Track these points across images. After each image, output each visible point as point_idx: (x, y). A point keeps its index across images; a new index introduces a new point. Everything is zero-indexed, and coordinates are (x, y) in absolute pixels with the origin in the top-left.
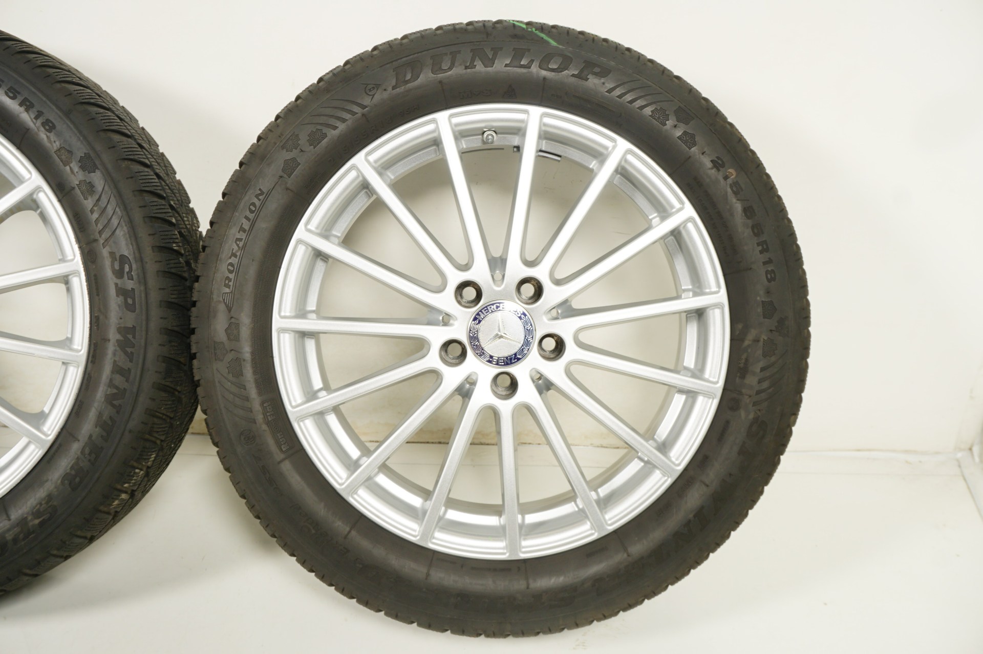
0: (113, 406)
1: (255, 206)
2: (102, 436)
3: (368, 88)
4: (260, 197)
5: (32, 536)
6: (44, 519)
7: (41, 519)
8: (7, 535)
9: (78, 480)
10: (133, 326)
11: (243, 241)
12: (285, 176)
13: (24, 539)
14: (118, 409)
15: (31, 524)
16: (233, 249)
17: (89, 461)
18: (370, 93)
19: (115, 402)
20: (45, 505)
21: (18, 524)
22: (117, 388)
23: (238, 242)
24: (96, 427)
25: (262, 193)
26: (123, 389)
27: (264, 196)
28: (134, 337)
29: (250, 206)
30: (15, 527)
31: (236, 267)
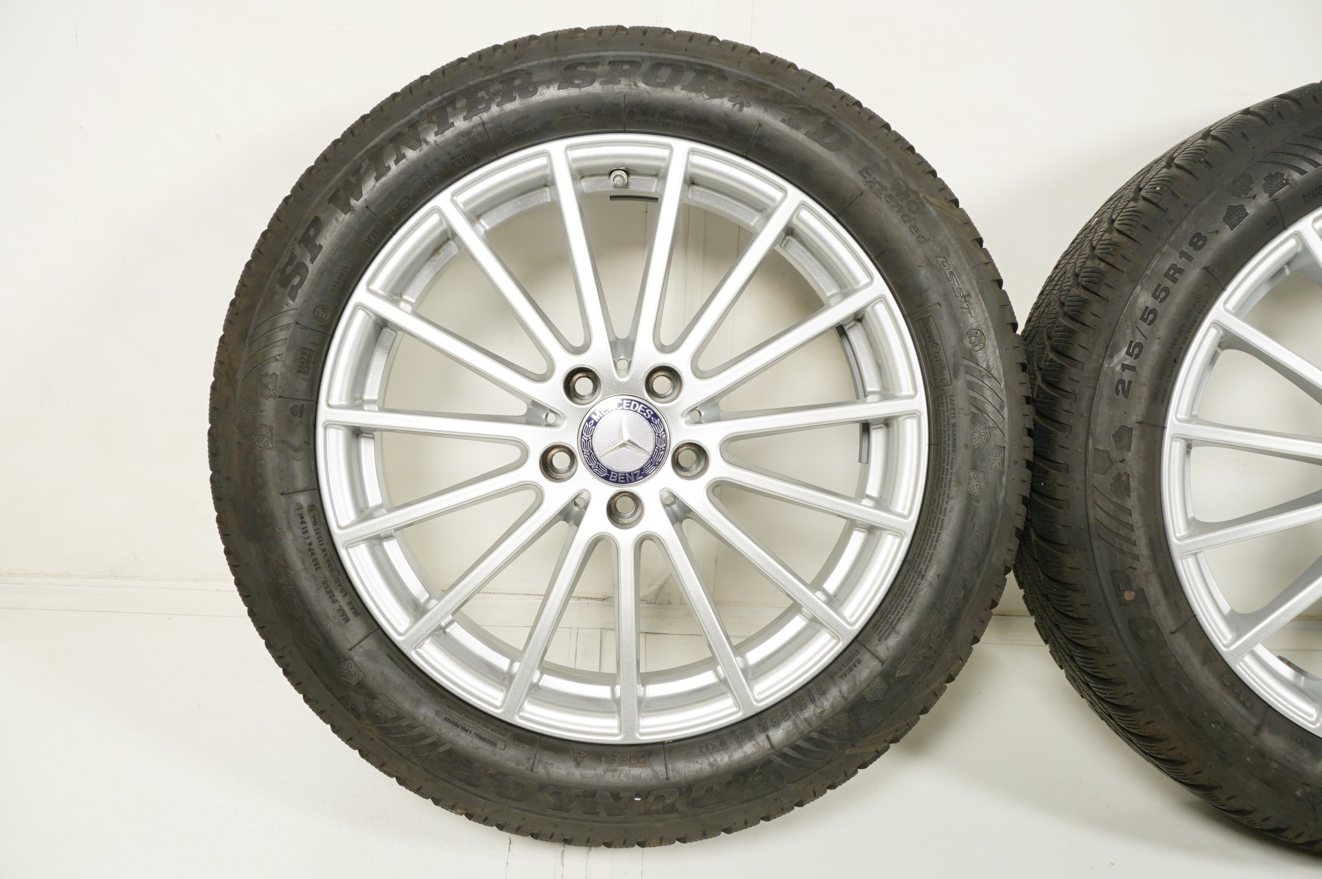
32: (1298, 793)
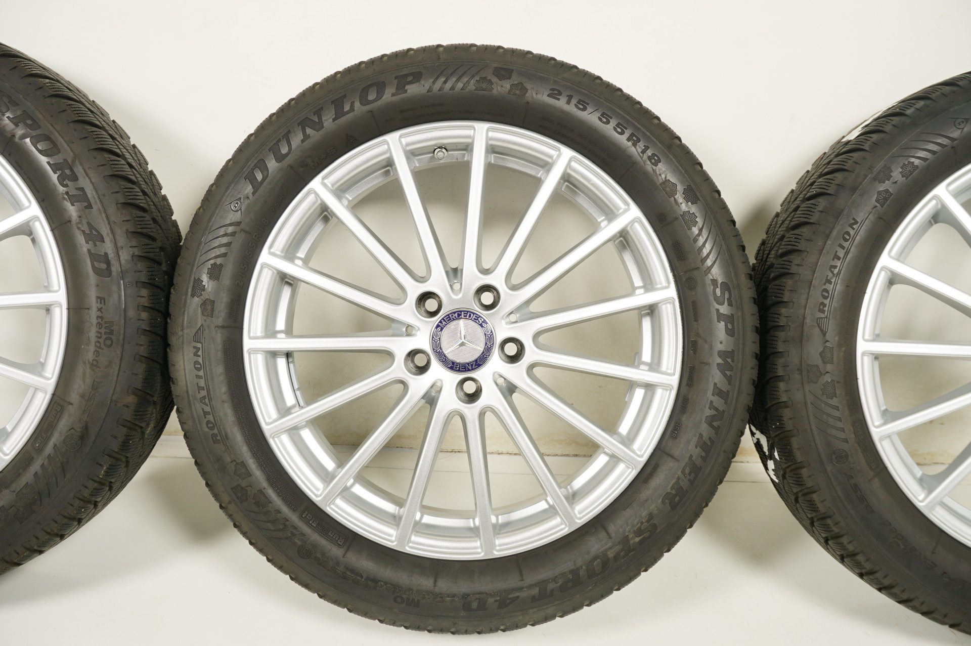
0: (712, 426)
1: (849, 235)
2: (702, 457)
3: (957, 122)
4: (854, 226)
5: (632, 553)
6: (644, 537)
7: (641, 537)
8: (609, 553)
9: (677, 499)
10: (732, 350)
11: (838, 268)
12: (878, 205)
13: (624, 557)
14: (717, 430)
15: (632, 542)
16: (828, 276)
17: (689, 480)
18: (960, 127)
19: (715, 424)
20: (646, 523)
21: (619, 543)
22: (716, 409)
23: (833, 269)
24: (696, 448)
25: (856, 223)
26: (722, 411)
27: (858, 225)
28: (733, 361)
29: (844, 235)
30: (617, 546)
31: (830, 293)
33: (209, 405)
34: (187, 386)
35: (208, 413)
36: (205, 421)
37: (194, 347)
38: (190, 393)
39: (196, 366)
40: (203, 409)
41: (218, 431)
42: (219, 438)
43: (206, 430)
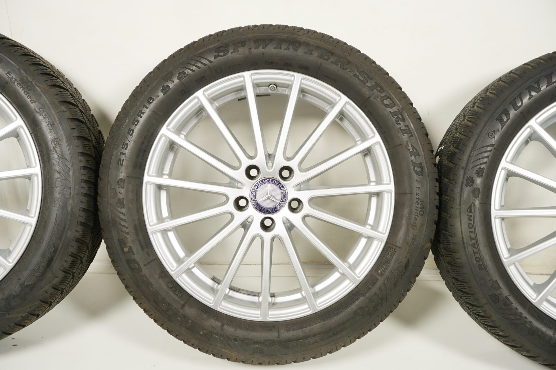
32: (201, 333)
33: (477, 248)
34: (463, 237)
35: (477, 253)
36: (474, 257)
37: (468, 215)
38: (465, 241)
39: (469, 226)
40: (473, 250)
41: (483, 263)
42: (483, 267)
43: (475, 262)
